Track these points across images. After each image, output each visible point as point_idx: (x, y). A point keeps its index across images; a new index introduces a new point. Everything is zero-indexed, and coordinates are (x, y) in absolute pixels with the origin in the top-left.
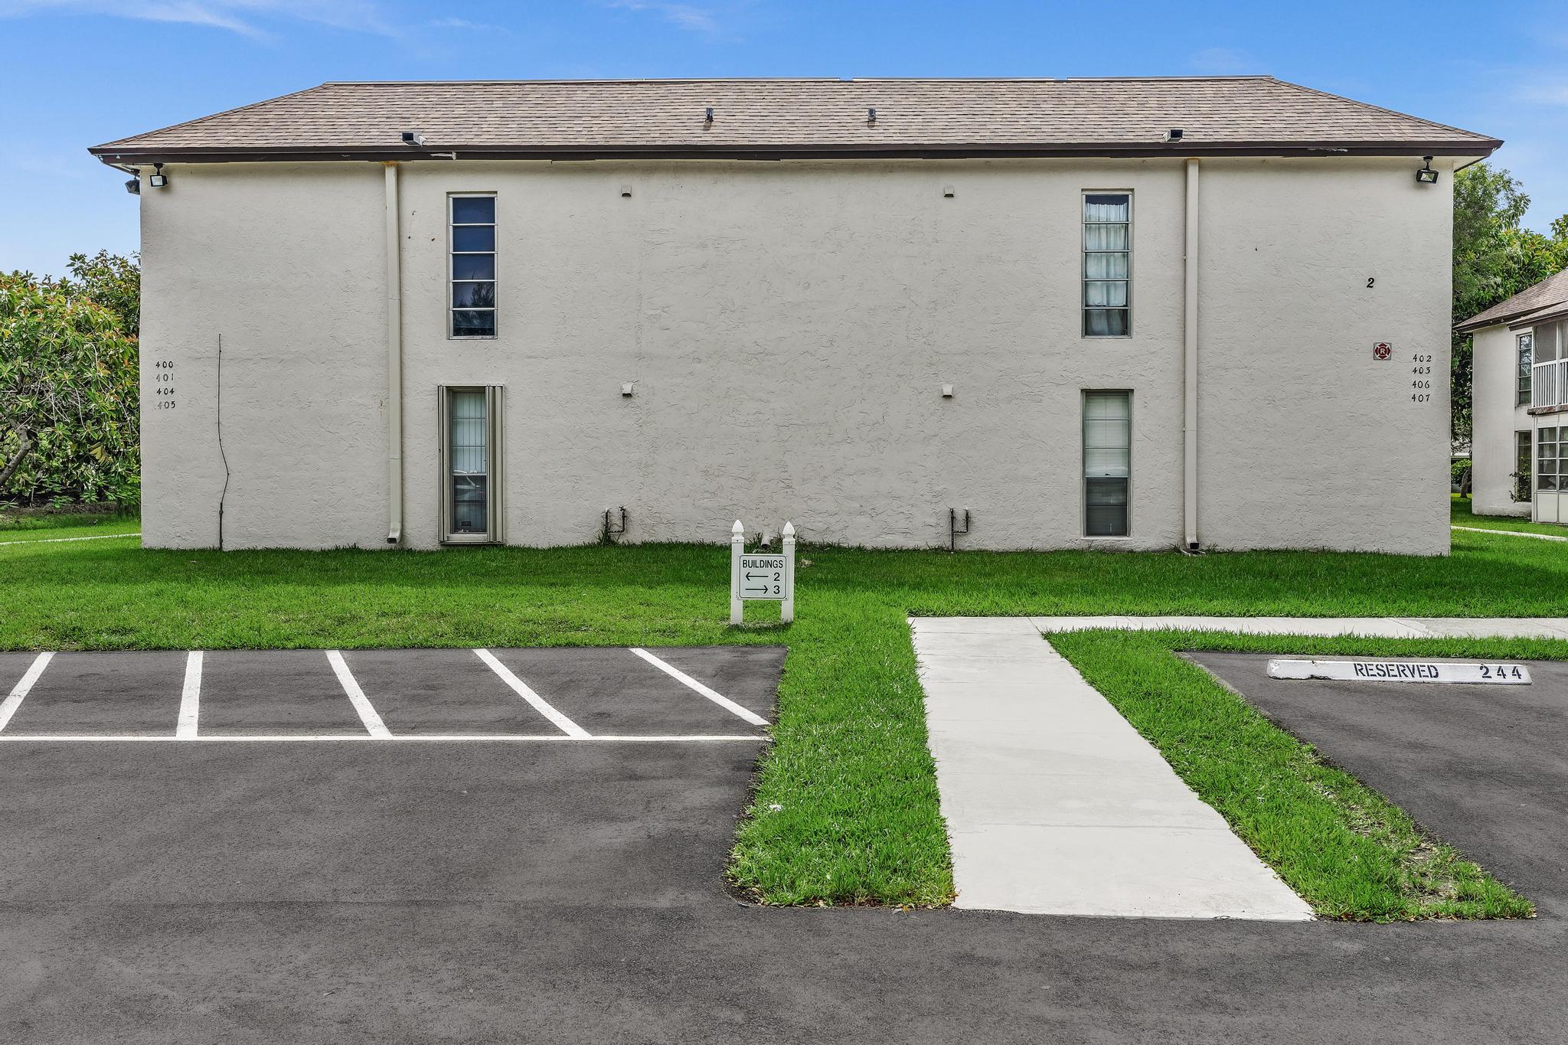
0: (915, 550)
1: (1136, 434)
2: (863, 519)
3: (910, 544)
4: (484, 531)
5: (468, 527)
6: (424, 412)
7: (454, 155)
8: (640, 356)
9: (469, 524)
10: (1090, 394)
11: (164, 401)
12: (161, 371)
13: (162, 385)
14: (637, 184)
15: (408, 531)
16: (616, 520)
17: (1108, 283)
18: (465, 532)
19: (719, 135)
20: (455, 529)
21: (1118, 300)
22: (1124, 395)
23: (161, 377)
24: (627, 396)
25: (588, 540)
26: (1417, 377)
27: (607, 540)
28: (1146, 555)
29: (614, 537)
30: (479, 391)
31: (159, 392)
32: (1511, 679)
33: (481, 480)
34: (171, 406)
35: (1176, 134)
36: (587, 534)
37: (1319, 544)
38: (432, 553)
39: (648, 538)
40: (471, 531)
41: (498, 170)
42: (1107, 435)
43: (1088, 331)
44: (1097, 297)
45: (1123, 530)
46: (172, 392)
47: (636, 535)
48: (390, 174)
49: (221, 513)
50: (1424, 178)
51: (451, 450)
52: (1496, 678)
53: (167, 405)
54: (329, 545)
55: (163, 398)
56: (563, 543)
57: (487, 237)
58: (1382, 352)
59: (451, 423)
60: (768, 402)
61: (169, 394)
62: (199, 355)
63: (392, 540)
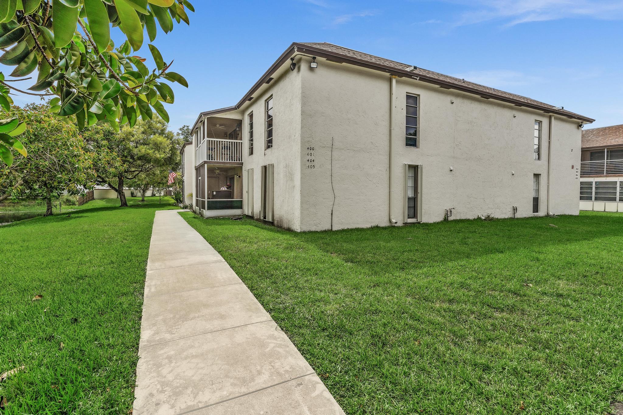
1: (541, 186)
4: (415, 217)
5: (412, 216)
6: (399, 173)
7: (418, 78)
8: (454, 158)
10: (534, 175)
11: (310, 165)
12: (309, 152)
13: (309, 157)
14: (454, 99)
16: (449, 213)
18: (411, 218)
20: (408, 217)
21: (537, 150)
23: (309, 154)
24: (451, 170)
26: (577, 174)
27: (446, 220)
29: (448, 218)
31: (308, 161)
33: (415, 199)
34: (313, 167)
36: (440, 218)
37: (564, 213)
38: (400, 226)
41: (421, 87)
45: (538, 211)
46: (313, 161)
47: (453, 217)
48: (394, 81)
49: (332, 214)
51: (406, 188)
53: (311, 167)
54: (368, 226)
55: (309, 164)
56: (435, 221)
58: (572, 167)
61: (312, 162)
62: (324, 146)
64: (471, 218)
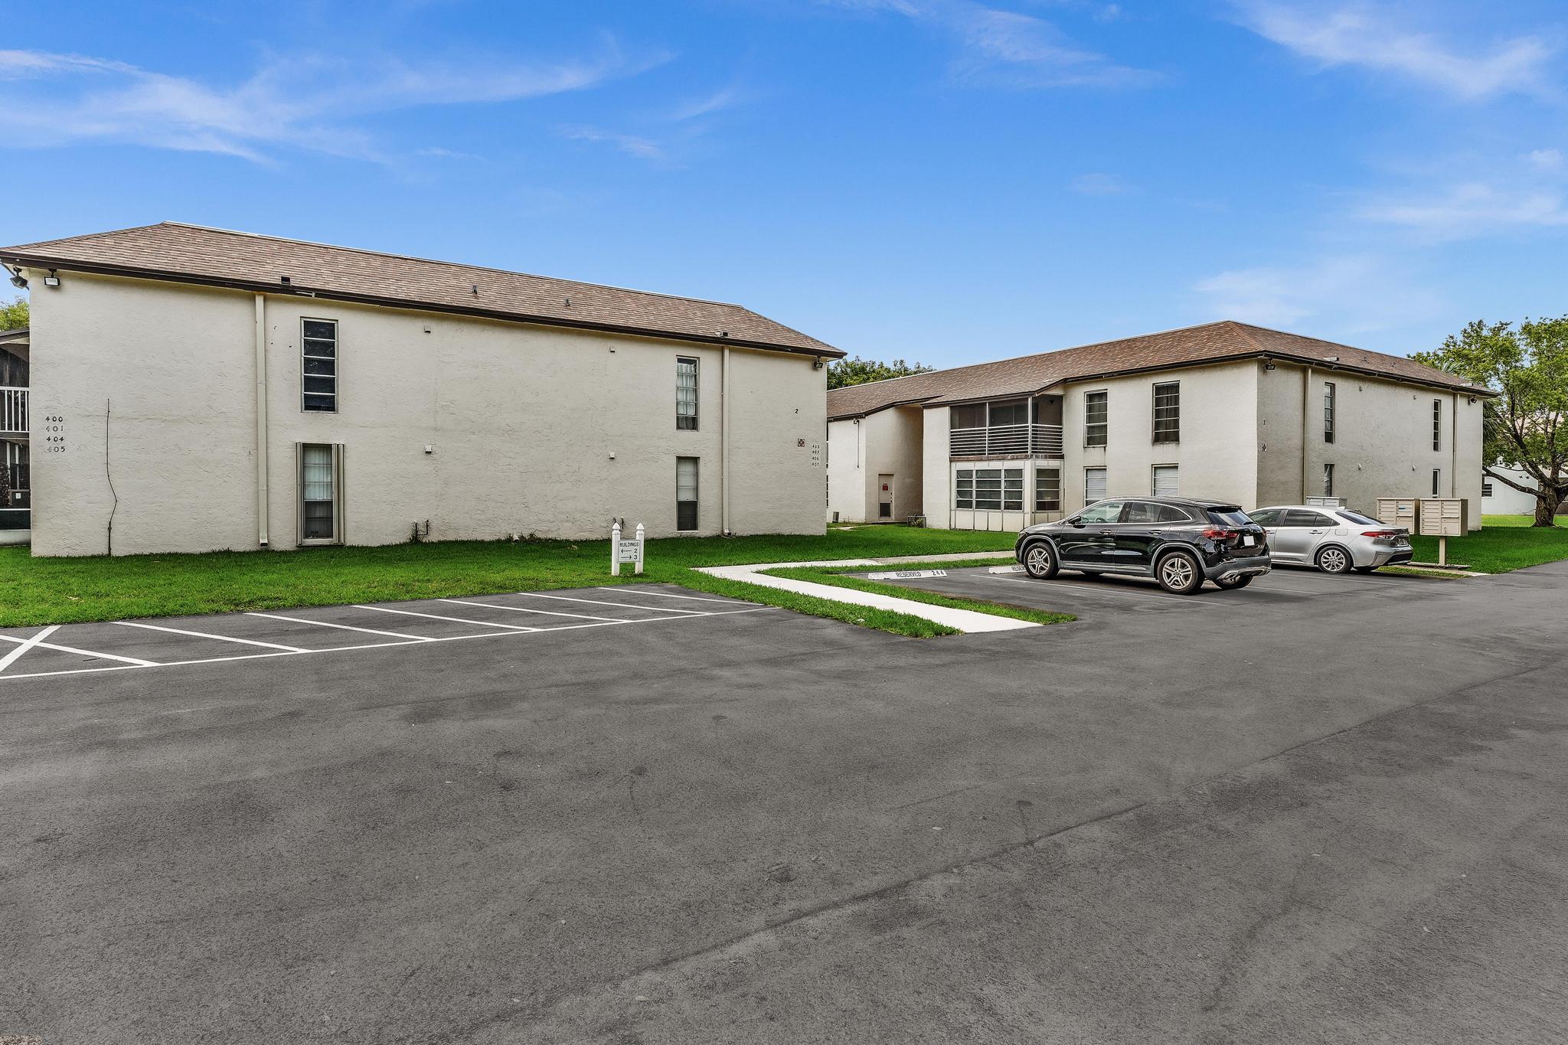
0: (597, 541)
1: (701, 479)
2: (569, 524)
3: (594, 537)
4: (332, 536)
5: (316, 535)
6: (284, 461)
7: (313, 295)
8: (436, 429)
9: (317, 532)
10: (680, 459)
11: (53, 446)
12: (51, 424)
13: (52, 434)
14: (433, 325)
15: (271, 538)
16: (422, 529)
17: (686, 404)
18: (313, 537)
19: (481, 304)
20: (307, 536)
21: (691, 412)
22: (695, 460)
23: (51, 428)
24: (429, 453)
25: (402, 541)
26: (814, 455)
27: (415, 540)
28: (707, 539)
29: (420, 538)
30: (326, 448)
31: (49, 439)
32: (941, 575)
33: (328, 504)
34: (61, 450)
35: (725, 334)
36: (403, 537)
37: (778, 532)
38: (290, 552)
39: (442, 539)
40: (318, 537)
41: (339, 306)
42: (687, 481)
43: (678, 427)
44: (682, 411)
45: (695, 527)
46: (62, 439)
47: (434, 537)
48: (259, 300)
49: (110, 529)
50: (816, 366)
51: (303, 485)
52: (937, 575)
53: (56, 450)
54: (204, 550)
55: (52, 444)
56: (386, 543)
57: (330, 349)
58: (801, 443)
59: (303, 468)
60: (515, 458)
61: (59, 441)
62: (87, 414)
63: (263, 544)
64: (487, 538)
